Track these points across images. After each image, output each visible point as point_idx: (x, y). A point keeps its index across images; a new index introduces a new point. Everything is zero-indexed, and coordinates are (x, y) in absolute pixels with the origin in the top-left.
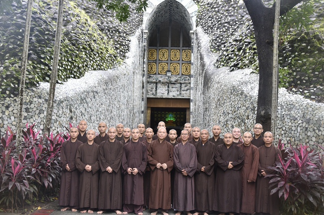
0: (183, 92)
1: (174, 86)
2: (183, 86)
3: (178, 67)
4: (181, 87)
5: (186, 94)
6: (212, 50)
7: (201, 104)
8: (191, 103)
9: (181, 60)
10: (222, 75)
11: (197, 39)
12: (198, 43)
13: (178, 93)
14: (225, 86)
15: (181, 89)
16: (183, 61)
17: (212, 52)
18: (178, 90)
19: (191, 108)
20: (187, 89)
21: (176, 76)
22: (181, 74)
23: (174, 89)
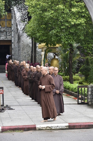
0: (8, 37)
1: (3, 33)
2: (8, 33)
3: (5, 23)
4: (6, 34)
5: (9, 37)
6: (21, 21)
7: (17, 47)
8: (13, 44)
9: (6, 19)
10: (24, 38)
11: (14, 14)
12: (15, 17)
13: (5, 37)
14: (25, 43)
15: (6, 35)
16: (7, 19)
17: (21, 22)
18: (5, 36)
19: (13, 46)
20: (10, 35)
21: (4, 28)
22: (6, 27)
23: (3, 35)
